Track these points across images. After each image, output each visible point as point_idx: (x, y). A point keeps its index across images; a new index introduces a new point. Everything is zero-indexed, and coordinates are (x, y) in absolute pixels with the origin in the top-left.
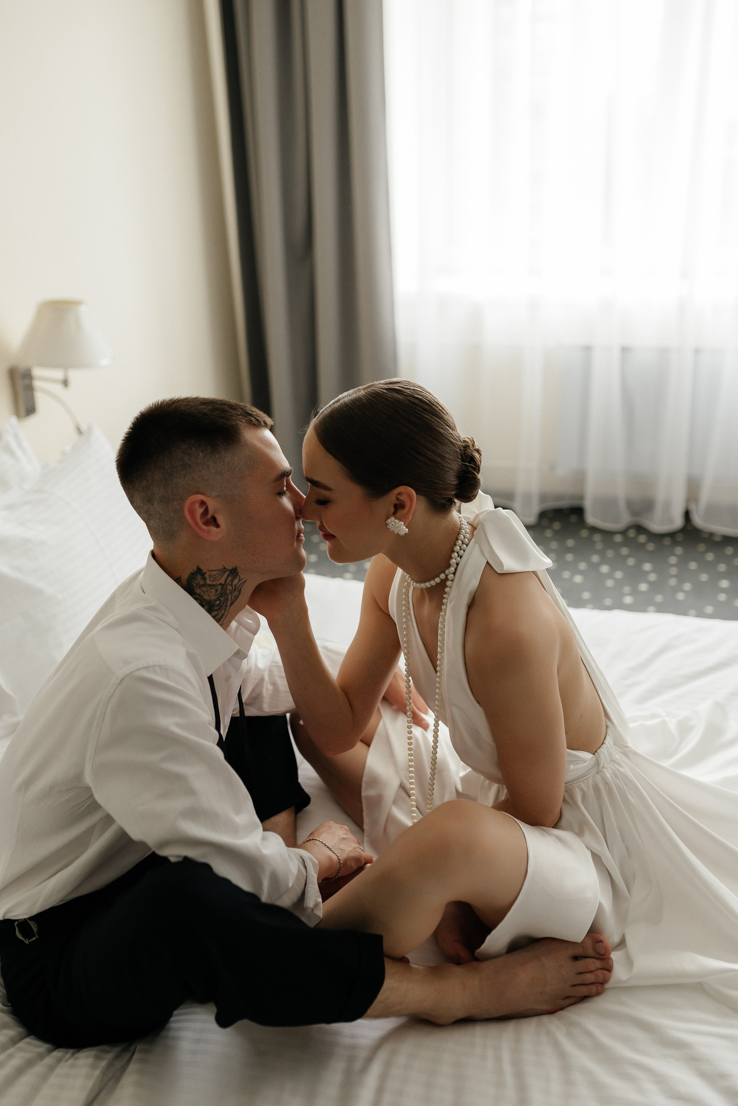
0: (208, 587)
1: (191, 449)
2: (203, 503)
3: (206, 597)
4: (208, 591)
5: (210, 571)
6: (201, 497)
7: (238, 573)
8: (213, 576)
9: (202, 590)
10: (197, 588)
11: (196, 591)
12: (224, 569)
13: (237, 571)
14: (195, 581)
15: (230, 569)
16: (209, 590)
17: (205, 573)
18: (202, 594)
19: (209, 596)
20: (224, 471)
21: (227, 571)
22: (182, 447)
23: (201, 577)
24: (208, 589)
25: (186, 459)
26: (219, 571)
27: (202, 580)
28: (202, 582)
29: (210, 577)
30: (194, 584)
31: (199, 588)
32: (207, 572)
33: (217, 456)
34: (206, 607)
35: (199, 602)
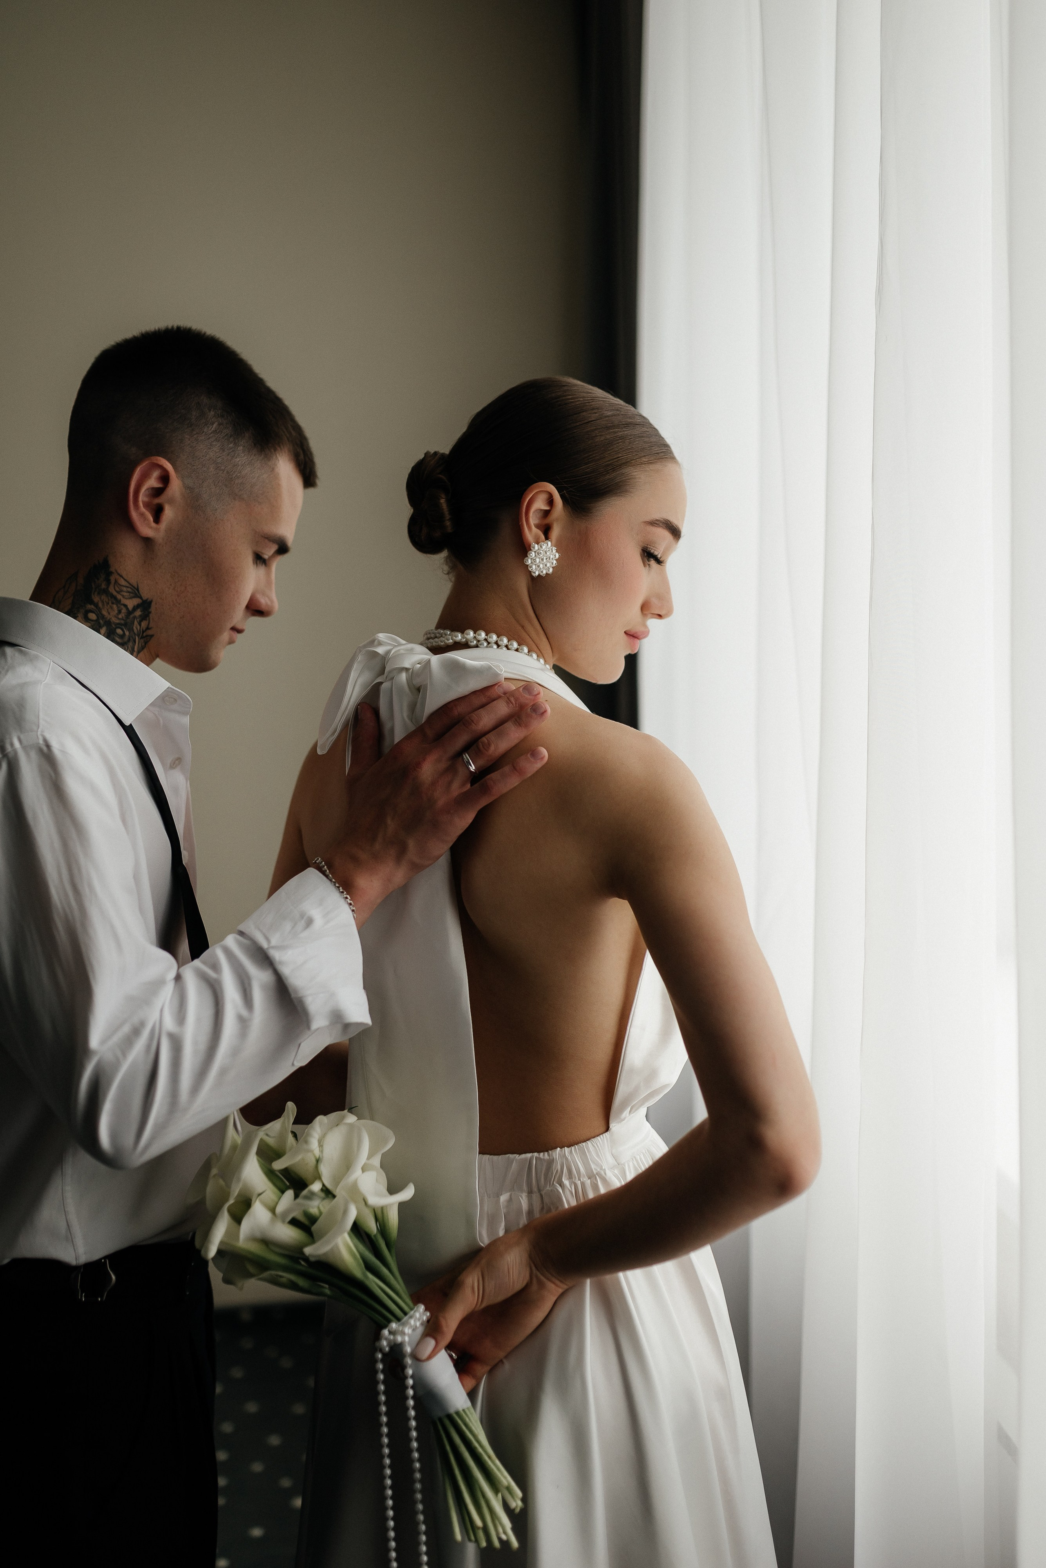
0: (109, 598)
1: (210, 410)
2: (165, 479)
3: (104, 612)
4: (108, 604)
5: (119, 574)
6: (168, 466)
7: (150, 613)
8: (120, 585)
9: (101, 598)
10: (96, 593)
11: (93, 597)
12: (136, 588)
13: (152, 610)
14: (96, 580)
15: (144, 599)
16: (110, 602)
17: (111, 573)
18: (100, 605)
19: (109, 613)
20: (223, 468)
21: (139, 596)
22: (202, 397)
23: (104, 577)
24: (109, 600)
25: (194, 413)
26: (128, 585)
27: (104, 583)
28: (103, 586)
30: (93, 586)
31: (99, 593)
32: (113, 573)
33: (231, 445)
34: (103, 630)
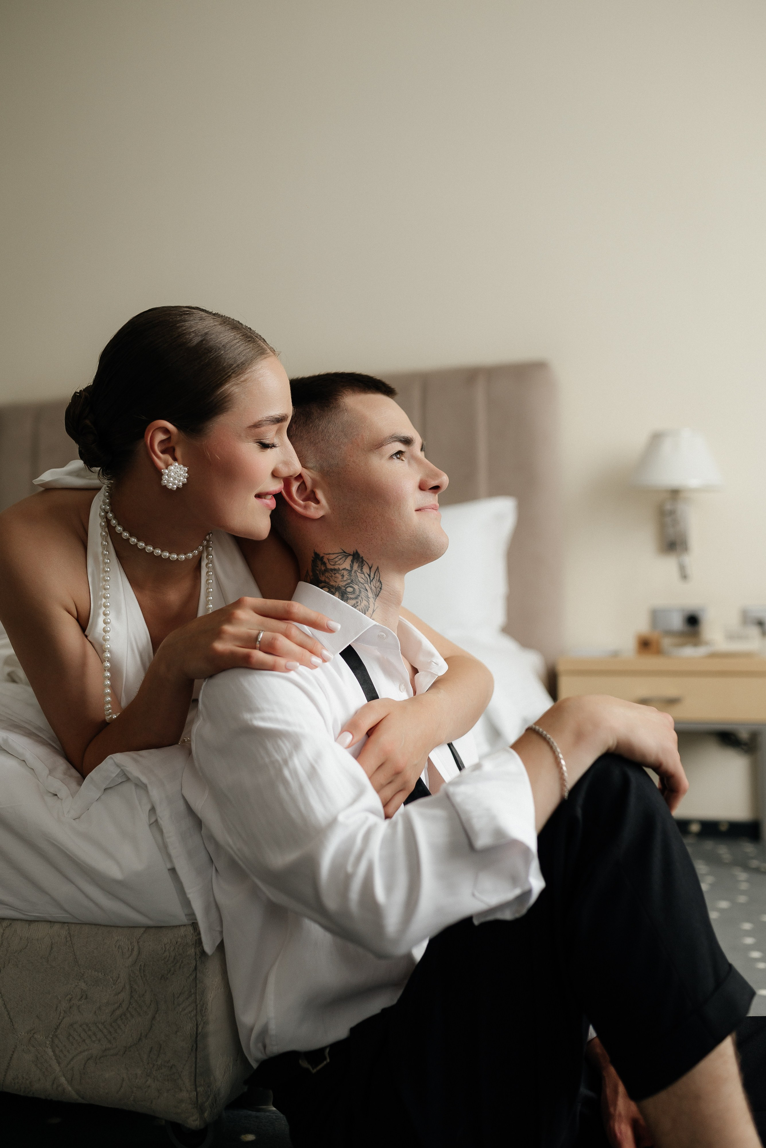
3: (332, 583)
4: (332, 576)
5: (327, 554)
7: (362, 558)
11: (321, 579)
12: (342, 553)
13: (361, 556)
16: (333, 574)
21: (348, 556)
23: (320, 562)
24: (331, 574)
26: (336, 555)
27: (322, 566)
29: (329, 561)
31: (323, 574)
32: (323, 556)
35: (328, 590)
